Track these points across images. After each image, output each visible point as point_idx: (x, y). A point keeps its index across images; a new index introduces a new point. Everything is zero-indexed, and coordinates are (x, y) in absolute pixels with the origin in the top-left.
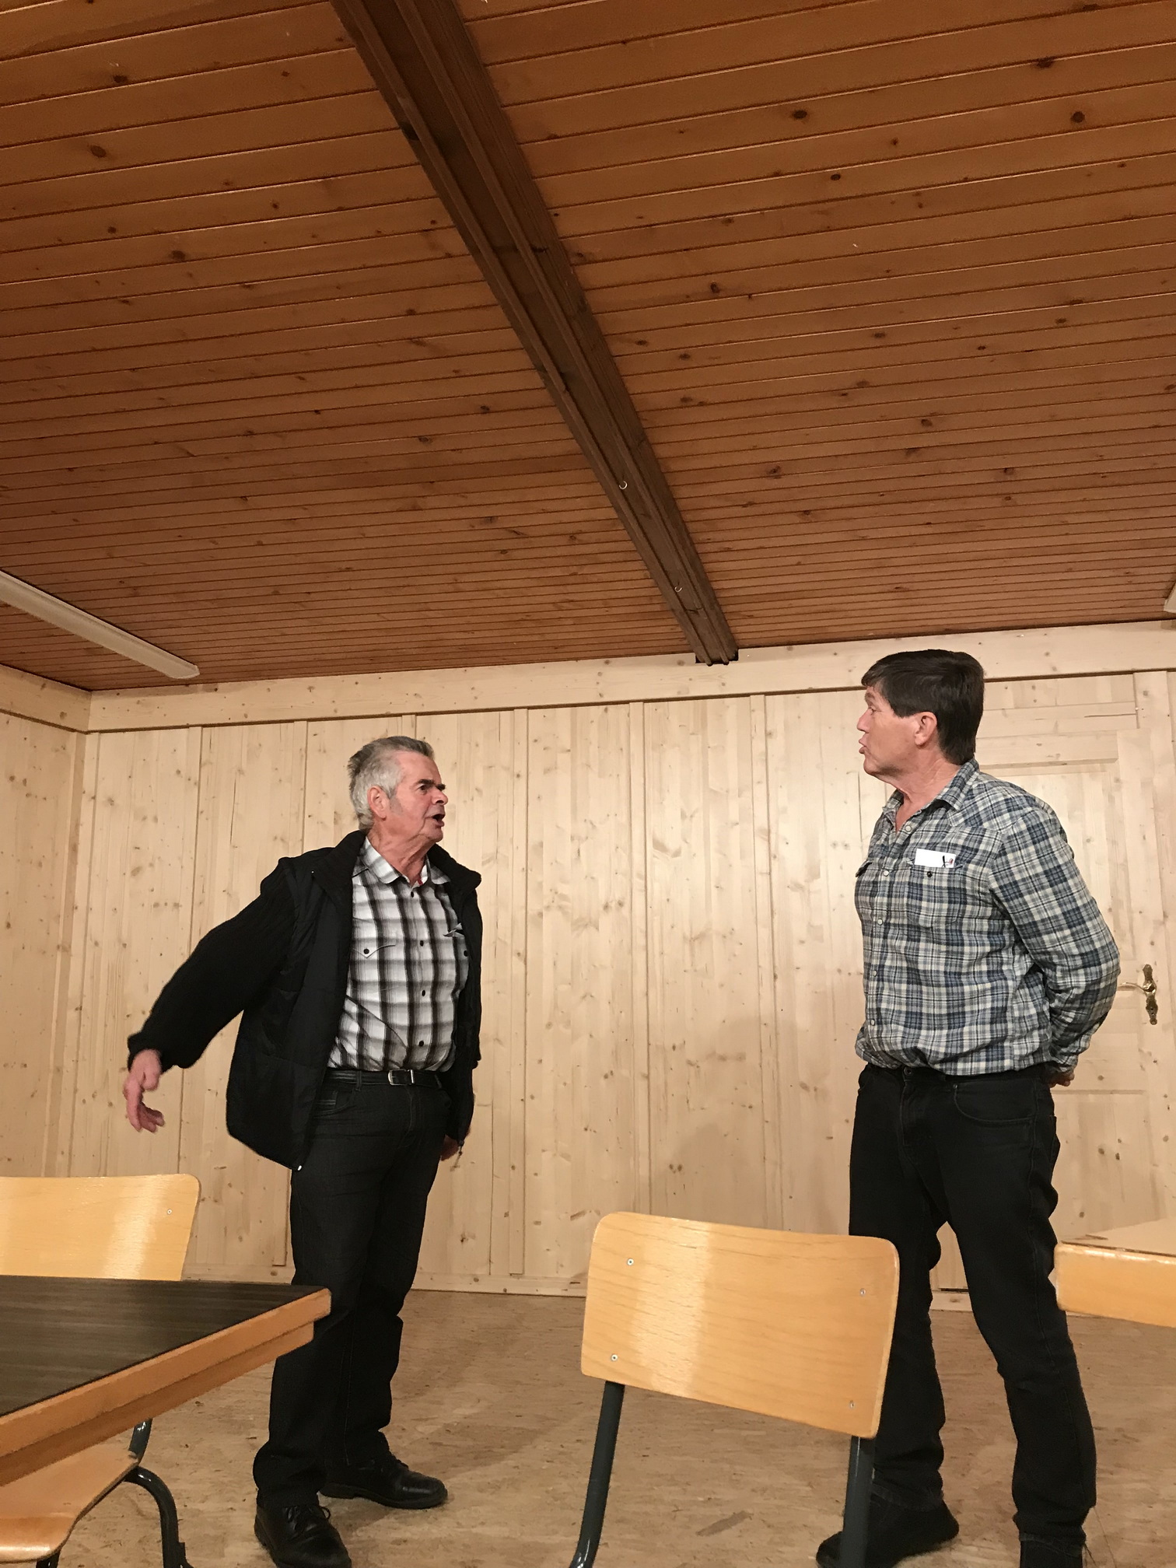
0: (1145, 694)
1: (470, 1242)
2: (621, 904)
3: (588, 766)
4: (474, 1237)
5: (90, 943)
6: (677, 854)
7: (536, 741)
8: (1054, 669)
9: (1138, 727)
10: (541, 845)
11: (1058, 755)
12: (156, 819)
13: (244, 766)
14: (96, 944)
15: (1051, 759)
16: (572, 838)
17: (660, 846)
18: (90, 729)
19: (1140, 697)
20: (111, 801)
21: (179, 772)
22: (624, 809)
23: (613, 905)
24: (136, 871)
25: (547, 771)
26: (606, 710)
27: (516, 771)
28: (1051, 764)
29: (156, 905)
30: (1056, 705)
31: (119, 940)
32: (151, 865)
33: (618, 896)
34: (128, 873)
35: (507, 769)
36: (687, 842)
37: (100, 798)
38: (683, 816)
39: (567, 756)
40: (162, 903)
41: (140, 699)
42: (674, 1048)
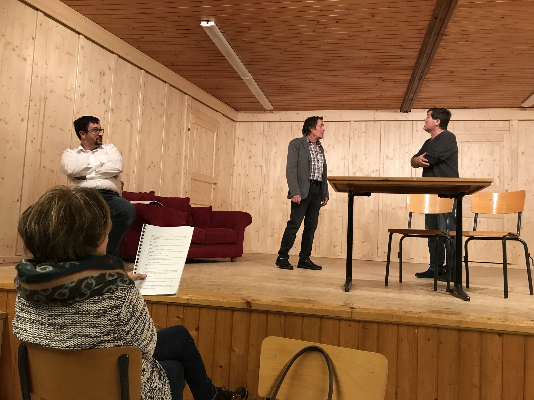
0: (512, 126)
1: (336, 248)
2: (377, 171)
3: (370, 136)
4: (337, 246)
5: (238, 174)
6: (392, 159)
7: (356, 130)
8: (490, 119)
9: (509, 134)
10: (356, 155)
11: (489, 140)
12: (255, 145)
13: (278, 132)
14: (240, 175)
15: (487, 140)
16: (365, 154)
17: (387, 157)
18: (238, 121)
19: (511, 126)
20: (243, 140)
21: (261, 133)
22: (379, 148)
23: (375, 171)
24: (250, 158)
25: (358, 137)
26: (375, 123)
27: (351, 137)
28: (487, 141)
29: (255, 166)
30: (489, 127)
31: (246, 174)
32: (254, 156)
33: (376, 169)
34: (248, 158)
35: (348, 136)
36: (394, 156)
37: (240, 139)
38: (394, 150)
39: (364, 134)
40: (257, 165)
41: (252, 114)
42: (389, 205)
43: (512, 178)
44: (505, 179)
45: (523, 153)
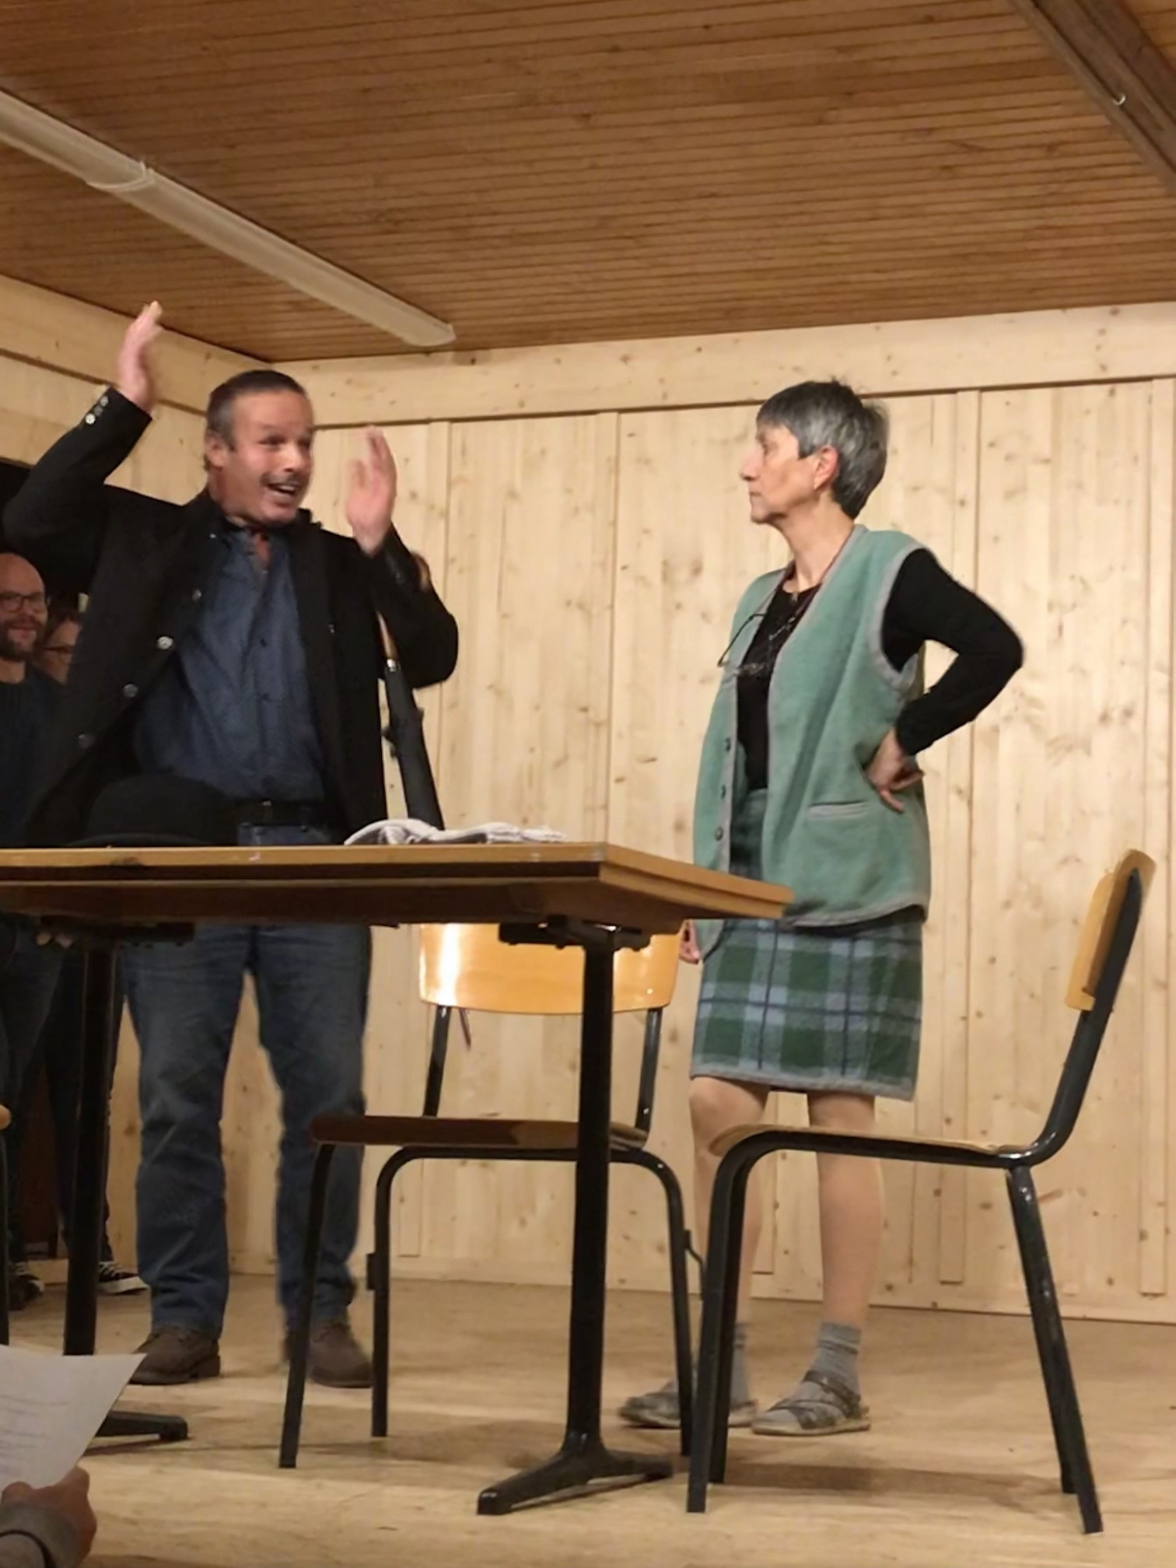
2: (1128, 713)
3: (1080, 486)
7: (992, 445)
13: (518, 486)
16: (1050, 606)
21: (415, 496)
22: (1138, 560)
23: (1116, 715)
25: (1010, 495)
26: (1112, 393)
27: (959, 495)
33: (1123, 699)
35: (943, 492)
39: (1044, 469)
41: (351, 376)
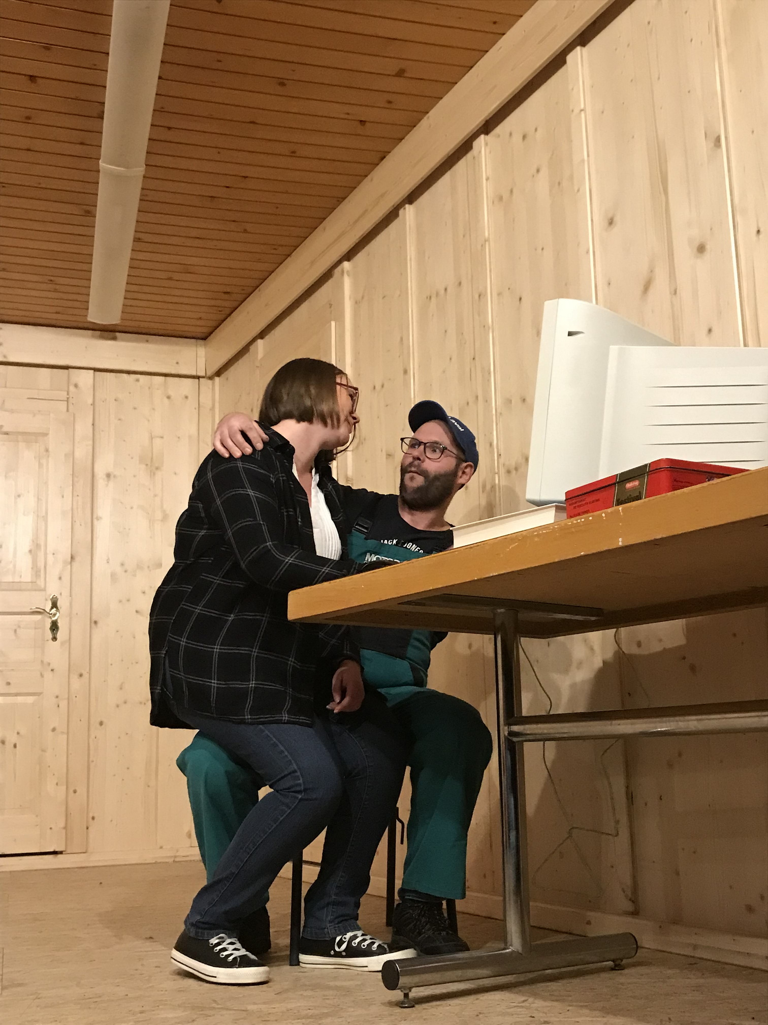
0: (76, 386)
8: (5, 357)
9: (68, 411)
19: (72, 388)
43: (72, 558)
44: (50, 558)
45: (108, 476)
